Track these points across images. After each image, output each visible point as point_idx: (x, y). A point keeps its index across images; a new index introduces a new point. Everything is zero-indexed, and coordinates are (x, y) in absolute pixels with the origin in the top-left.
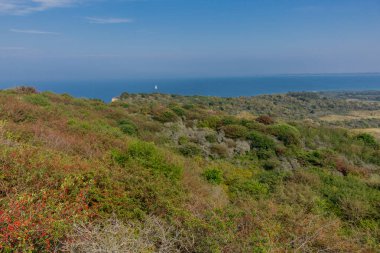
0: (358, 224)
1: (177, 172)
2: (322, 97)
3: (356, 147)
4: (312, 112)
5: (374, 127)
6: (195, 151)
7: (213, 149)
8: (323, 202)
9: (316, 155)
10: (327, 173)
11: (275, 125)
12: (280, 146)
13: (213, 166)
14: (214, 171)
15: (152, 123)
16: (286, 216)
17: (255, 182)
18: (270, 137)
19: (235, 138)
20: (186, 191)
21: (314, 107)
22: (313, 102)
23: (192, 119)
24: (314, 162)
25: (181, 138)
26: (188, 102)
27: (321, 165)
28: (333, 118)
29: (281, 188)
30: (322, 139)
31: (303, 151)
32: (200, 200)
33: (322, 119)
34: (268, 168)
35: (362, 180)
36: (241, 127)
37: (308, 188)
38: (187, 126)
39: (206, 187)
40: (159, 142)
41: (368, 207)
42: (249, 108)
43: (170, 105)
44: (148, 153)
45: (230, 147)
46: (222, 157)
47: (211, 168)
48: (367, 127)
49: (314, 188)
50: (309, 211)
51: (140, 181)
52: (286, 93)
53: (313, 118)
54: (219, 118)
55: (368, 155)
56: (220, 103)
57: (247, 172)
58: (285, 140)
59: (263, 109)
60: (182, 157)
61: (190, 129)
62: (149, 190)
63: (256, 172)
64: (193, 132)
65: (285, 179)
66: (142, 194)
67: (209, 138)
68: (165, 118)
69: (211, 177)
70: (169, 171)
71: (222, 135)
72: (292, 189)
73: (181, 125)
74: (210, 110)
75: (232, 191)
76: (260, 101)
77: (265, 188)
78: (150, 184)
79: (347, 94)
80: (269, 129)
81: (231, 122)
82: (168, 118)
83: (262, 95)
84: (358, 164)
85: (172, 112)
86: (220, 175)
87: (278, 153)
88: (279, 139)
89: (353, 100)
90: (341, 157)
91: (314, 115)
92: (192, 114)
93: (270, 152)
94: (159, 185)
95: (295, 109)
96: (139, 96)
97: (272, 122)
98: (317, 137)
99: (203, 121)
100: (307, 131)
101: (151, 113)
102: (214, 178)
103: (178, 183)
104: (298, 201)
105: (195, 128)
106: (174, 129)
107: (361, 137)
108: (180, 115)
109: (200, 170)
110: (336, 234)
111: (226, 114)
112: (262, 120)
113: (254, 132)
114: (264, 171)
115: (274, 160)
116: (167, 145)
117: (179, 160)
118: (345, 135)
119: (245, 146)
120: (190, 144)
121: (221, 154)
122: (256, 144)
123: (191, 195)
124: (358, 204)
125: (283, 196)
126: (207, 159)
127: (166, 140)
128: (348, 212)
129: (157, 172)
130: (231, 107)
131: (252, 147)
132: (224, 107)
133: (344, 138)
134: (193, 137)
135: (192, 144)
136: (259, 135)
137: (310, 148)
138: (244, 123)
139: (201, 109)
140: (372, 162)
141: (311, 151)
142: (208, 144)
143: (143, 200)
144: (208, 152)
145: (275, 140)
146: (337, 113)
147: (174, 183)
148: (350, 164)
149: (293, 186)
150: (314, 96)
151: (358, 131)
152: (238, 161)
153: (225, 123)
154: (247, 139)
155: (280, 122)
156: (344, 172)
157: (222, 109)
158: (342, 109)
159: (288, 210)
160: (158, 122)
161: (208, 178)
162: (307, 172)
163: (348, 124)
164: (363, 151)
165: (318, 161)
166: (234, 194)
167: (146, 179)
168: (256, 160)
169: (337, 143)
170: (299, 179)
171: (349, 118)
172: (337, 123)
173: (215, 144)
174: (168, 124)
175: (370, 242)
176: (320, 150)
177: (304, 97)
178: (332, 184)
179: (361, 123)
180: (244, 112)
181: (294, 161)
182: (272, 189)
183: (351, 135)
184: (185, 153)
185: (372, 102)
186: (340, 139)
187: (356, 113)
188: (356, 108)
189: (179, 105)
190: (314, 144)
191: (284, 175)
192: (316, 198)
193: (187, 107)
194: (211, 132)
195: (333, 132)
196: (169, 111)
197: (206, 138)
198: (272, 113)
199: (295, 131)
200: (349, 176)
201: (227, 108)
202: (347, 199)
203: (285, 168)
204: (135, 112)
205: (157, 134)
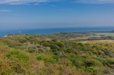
0: (80, 67)
1: (28, 58)
2: (69, 33)
3: (78, 46)
4: (67, 38)
5: (82, 41)
6: (34, 51)
7: (39, 50)
8: (71, 63)
9: (68, 50)
10: (71, 54)
11: (57, 42)
12: (59, 48)
13: (39, 55)
14: (40, 57)
15: (19, 43)
16: (61, 68)
17: (52, 59)
18: (56, 45)
19: (46, 46)
20: (31, 64)
21: (67, 36)
22: (67, 35)
24: (68, 51)
25: (29, 47)
26: (31, 36)
27: (70, 52)
28: (72, 39)
29: (59, 60)
30: (70, 45)
31: (65, 49)
32: (35, 66)
33: (69, 39)
34: (56, 54)
35: (80, 55)
36: (48, 43)
37: (67, 59)
38: (31, 44)
39: (37, 62)
40: (22, 49)
41: (82, 62)
42: (49, 37)
43: (25, 37)
44: (18, 53)
45: (44, 49)
46: (42, 52)
47: (39, 56)
48: (81, 41)
49: (68, 59)
50: (67, 66)
51: (15, 62)
52: (59, 33)
53: (67, 39)
54: (41, 41)
55: (81, 49)
56: (41, 36)
57: (49, 56)
58: (60, 46)
59: (53, 37)
60: (30, 53)
61: (32, 44)
62: (18, 65)
63: (52, 56)
64: (33, 45)
65: (61, 57)
66: (16, 67)
67: (38, 47)
68: (23, 42)
69: (39, 59)
70: (25, 58)
71: (42, 45)
73: (29, 43)
74: (38, 38)
75: (46, 62)
76: (53, 35)
77: (55, 60)
78: (18, 63)
79: (75, 33)
80: (55, 43)
81: (44, 42)
82: (25, 41)
84: (79, 51)
85: (26, 39)
86: (42, 58)
87: (58, 50)
88: (58, 46)
89: (77, 34)
90: (75, 50)
91: (68, 38)
92: (32, 40)
93: (56, 50)
94: (22, 63)
95: (62, 37)
96: (14, 35)
97: (56, 41)
98: (69, 45)
99: (36, 42)
100: (65, 43)
101: (19, 40)
103: (28, 61)
104: (64, 63)
105: (33, 44)
106: (27, 45)
107: (79, 44)
108: (29, 40)
109: (35, 57)
110: (74, 71)
111: (43, 39)
112: (53, 41)
113: (51, 44)
114: (55, 55)
115: (57, 52)
116: (24, 50)
117: (28, 54)
118: (75, 44)
119: (49, 48)
120: (32, 49)
121: (42, 51)
122: (52, 48)
123: (33, 65)
124: (80, 62)
125: (60, 62)
126: (38, 53)
127: (25, 48)
128: (77, 64)
129: (21, 59)
130: (44, 37)
131: (51, 48)
132: (42, 37)
134: (33, 47)
135: (33, 49)
136: (53, 45)
138: (48, 42)
139: (35, 38)
140: (82, 50)
141: (67, 48)
142: (38, 49)
143: (16, 69)
144: (38, 51)
147: (27, 62)
148: (77, 51)
149: (63, 59)
150: (67, 33)
151: (79, 42)
152: (47, 53)
153: (42, 42)
154: (49, 46)
155: (58, 41)
156: (76, 54)
157: (42, 38)
158: (74, 37)
159: (62, 66)
160: (21, 43)
161: (38, 59)
162: (67, 55)
163: (76, 40)
164: (80, 48)
165: (69, 51)
167: (17, 61)
168: (52, 52)
169: (74, 46)
170: (64, 57)
171: (76, 39)
172: (73, 41)
173: (40, 49)
174: (25, 43)
175: (83, 72)
176: (69, 48)
177: (64, 34)
178: (73, 57)
179: (79, 40)
180: (48, 38)
181: (63, 52)
182: (57, 60)
183: (77, 44)
184: (30, 52)
185: (81, 35)
186: (74, 45)
187: (78, 37)
188: (78, 36)
189: (28, 37)
190: (68, 47)
191: (60, 56)
192: (69, 62)
193: (31, 38)
194: (39, 45)
195: (72, 43)
196: (25, 39)
197: (37, 47)
198: (56, 38)
199: (62, 43)
200: (77, 54)
201: (43, 37)
202: (77, 61)
203: (61, 54)
204: (13, 40)
205: (21, 46)
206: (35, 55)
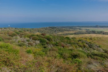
0: (67, 59)
1: (18, 52)
2: (57, 28)
3: (66, 40)
4: (55, 32)
5: (69, 35)
6: (23, 45)
7: (29, 44)
8: (59, 55)
9: (57, 43)
10: (59, 47)
11: (46, 36)
12: (48, 41)
13: (29, 49)
14: (30, 50)
15: (9, 37)
16: (50, 60)
17: (42, 52)
18: (45, 39)
19: (35, 40)
20: (21, 57)
21: (56, 31)
22: (55, 29)
23: (22, 35)
24: (56, 45)
25: (18, 41)
26: (20, 30)
27: (58, 46)
28: (60, 33)
29: (48, 53)
30: (58, 39)
31: (54, 42)
32: (25, 59)
33: (58, 34)
34: (45, 48)
35: (67, 48)
36: (37, 37)
37: (55, 52)
38: (20, 37)
39: (27, 55)
40: (11, 43)
41: (69, 55)
42: (39, 31)
43: (14, 31)
44: (7, 47)
45: (34, 43)
46: (32, 46)
47: (28, 49)
48: (68, 35)
49: (57, 52)
50: (56, 58)
51: (4, 56)
52: (48, 27)
53: (55, 33)
54: (30, 34)
55: (68, 42)
56: (30, 30)
57: (39, 49)
58: (49, 40)
59: (43, 31)
60: (19, 47)
61: (21, 38)
62: (8, 58)
63: (42, 49)
64: (22, 39)
65: (50, 50)
66: (5, 60)
67: (27, 41)
68: (13, 35)
69: (29, 52)
70: (15, 52)
71: (31, 39)
72: (51, 53)
73: (18, 37)
74: (27, 32)
75: (35, 55)
76: (42, 29)
77: (44, 53)
79: (63, 27)
80: (44, 37)
81: (34, 36)
82: (14, 35)
83: (42, 28)
84: (66, 45)
86: (31, 51)
87: (47, 43)
88: (47, 40)
89: (65, 29)
90: (63, 43)
91: (56, 33)
92: (22, 33)
93: (45, 43)
94: (11, 56)
95: (51, 31)
96: (3, 29)
97: (45, 35)
98: (57, 38)
99: (25, 36)
100: (54, 37)
101: (8, 34)
102: (30, 52)
103: (18, 55)
104: (53, 56)
105: (23, 38)
106: (16, 39)
107: (67, 38)
108: (18, 34)
109: (25, 50)
110: (62, 63)
111: (32, 33)
112: (42, 34)
113: (41, 38)
114: (44, 48)
115: (46, 45)
116: (14, 43)
117: (18, 48)
118: (63, 37)
119: (38, 42)
120: (22, 43)
121: (31, 45)
122: (41, 41)
123: (22, 58)
124: (67, 54)
125: (49, 55)
126: (27, 47)
127: (14, 42)
128: (65, 57)
129: (10, 52)
130: (34, 31)
131: (40, 42)
133: (63, 38)
134: (23, 41)
135: (23, 43)
136: (42, 39)
137: (55, 41)
138: (37, 35)
139: (25, 32)
140: (69, 44)
141: (55, 42)
142: (27, 42)
143: (6, 62)
144: (27, 45)
145: (46, 40)
146: (61, 32)
147: (16, 55)
148: (64, 45)
149: (51, 52)
150: (55, 28)
151: (66, 36)
152: (37, 46)
153: (32, 36)
154: (39, 40)
155: (47, 35)
156: (63, 47)
157: (31, 32)
158: (62, 31)
159: (50, 58)
160: (10, 37)
161: (28, 52)
162: (55, 48)
163: (64, 35)
164: (67, 41)
165: (57, 44)
166: (36, 56)
167: (7, 55)
168: (41, 46)
169: (61, 39)
170: (53, 50)
171: (64, 33)
172: (61, 35)
173: (29, 42)
174: (14, 37)
175: (70, 63)
176: (58, 41)
177: (53, 28)
178: (61, 50)
179: (67, 34)
180: (38, 32)
181: (51, 45)
182: (46, 53)
183: (64, 37)
184: (20, 45)
185: (69, 29)
186: (62, 39)
187: (65, 32)
188: (65, 31)
189: (18, 31)
190: (56, 40)
191: (49, 49)
192: (57, 54)
193: (20, 32)
194: (28, 39)
195: (60, 37)
196: (14, 33)
197: (27, 40)
198: (45, 32)
199: (51, 37)
200: (65, 48)
201: (32, 31)
202: (64, 54)
203: (49, 47)
204: (2, 34)
205: (10, 40)
206: (24, 49)
